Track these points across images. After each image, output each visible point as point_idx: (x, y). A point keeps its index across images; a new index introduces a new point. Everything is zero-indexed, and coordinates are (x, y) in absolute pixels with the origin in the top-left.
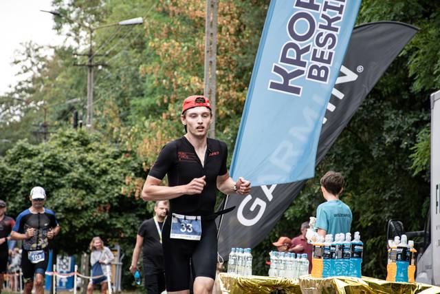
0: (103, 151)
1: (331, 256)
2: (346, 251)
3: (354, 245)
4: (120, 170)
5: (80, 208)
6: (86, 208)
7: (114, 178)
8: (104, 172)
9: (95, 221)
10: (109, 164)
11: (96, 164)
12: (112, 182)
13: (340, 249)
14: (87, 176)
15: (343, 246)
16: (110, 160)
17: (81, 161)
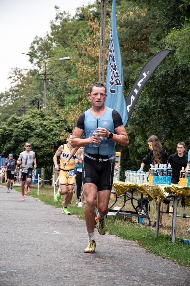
0: (51, 120)
1: (157, 175)
2: (164, 173)
3: (168, 170)
4: (59, 129)
5: (40, 147)
6: (43, 147)
7: (56, 133)
8: (52, 130)
9: (47, 153)
10: (54, 126)
11: (48, 126)
12: (55, 135)
13: (161, 171)
14: (43, 132)
15: (163, 170)
16: (54, 124)
17: (41, 125)
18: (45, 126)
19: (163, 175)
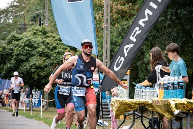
0: (54, 37)
1: (167, 89)
2: (175, 86)
3: (179, 83)
4: (63, 47)
5: (43, 66)
6: (46, 66)
7: (60, 51)
8: (55, 48)
10: (57, 44)
11: (51, 44)
12: (59, 53)
13: (172, 85)
14: (46, 50)
15: (174, 83)
16: (58, 42)
17: (43, 42)
18: (48, 43)
19: (174, 88)
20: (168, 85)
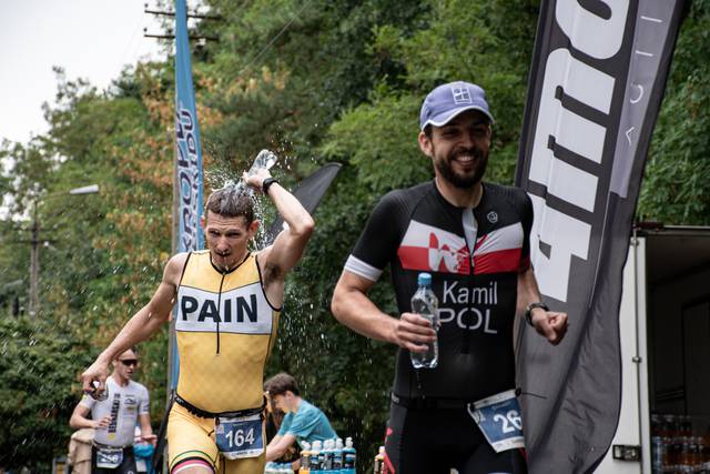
4: (69, 367)
5: (19, 412)
6: (27, 413)
7: (62, 376)
8: (49, 369)
9: (38, 428)
10: (57, 360)
11: (40, 359)
12: (60, 381)
13: (329, 457)
14: (29, 374)
16: (58, 354)
17: (22, 357)
20: (320, 458)
